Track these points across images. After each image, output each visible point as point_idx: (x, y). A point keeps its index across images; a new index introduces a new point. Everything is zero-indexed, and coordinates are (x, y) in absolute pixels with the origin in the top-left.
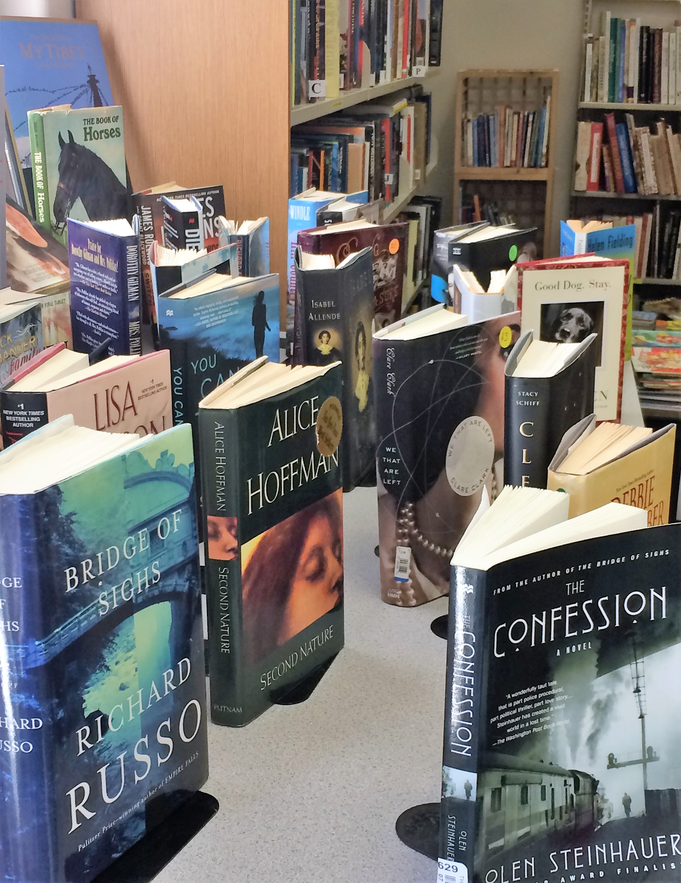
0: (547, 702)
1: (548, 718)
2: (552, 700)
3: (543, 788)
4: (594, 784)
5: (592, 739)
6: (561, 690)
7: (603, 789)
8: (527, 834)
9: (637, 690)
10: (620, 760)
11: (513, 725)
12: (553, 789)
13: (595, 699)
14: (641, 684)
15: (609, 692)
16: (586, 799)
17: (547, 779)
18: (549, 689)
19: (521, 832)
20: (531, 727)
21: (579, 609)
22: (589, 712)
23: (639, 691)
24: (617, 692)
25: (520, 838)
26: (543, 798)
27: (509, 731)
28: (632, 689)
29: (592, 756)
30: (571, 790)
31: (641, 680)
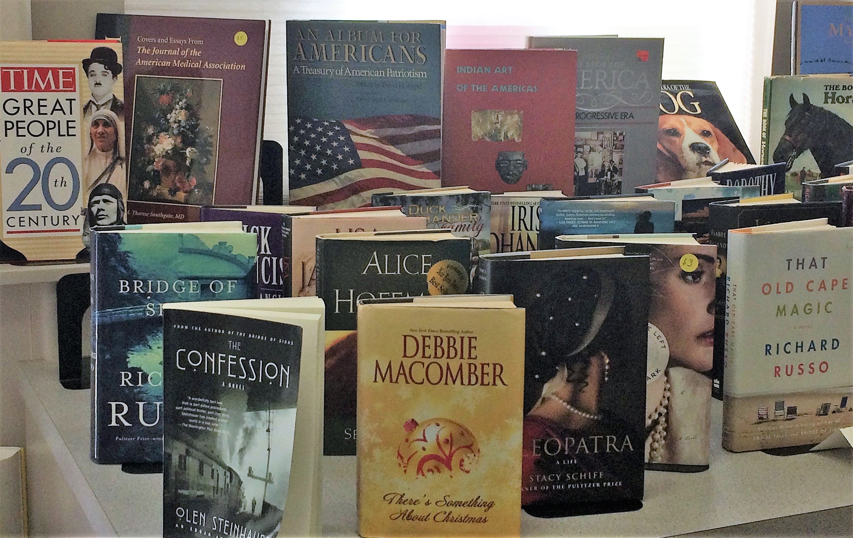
0: (216, 414)
1: (217, 425)
2: (220, 414)
3: (213, 470)
4: (240, 483)
5: (241, 451)
6: (224, 409)
7: (244, 488)
8: (202, 496)
9: (268, 431)
10: (255, 474)
11: (193, 418)
12: (218, 475)
13: (245, 426)
14: (271, 428)
15: (253, 424)
16: (235, 490)
17: (215, 466)
18: (218, 406)
19: (200, 493)
20: (206, 426)
21: (237, 360)
22: (241, 433)
23: (269, 432)
24: (257, 427)
25: (198, 496)
26: (212, 477)
27: (190, 421)
28: (266, 428)
29: (241, 463)
30: (228, 480)
31: (271, 424)
